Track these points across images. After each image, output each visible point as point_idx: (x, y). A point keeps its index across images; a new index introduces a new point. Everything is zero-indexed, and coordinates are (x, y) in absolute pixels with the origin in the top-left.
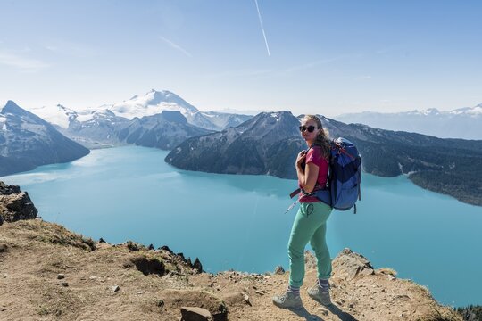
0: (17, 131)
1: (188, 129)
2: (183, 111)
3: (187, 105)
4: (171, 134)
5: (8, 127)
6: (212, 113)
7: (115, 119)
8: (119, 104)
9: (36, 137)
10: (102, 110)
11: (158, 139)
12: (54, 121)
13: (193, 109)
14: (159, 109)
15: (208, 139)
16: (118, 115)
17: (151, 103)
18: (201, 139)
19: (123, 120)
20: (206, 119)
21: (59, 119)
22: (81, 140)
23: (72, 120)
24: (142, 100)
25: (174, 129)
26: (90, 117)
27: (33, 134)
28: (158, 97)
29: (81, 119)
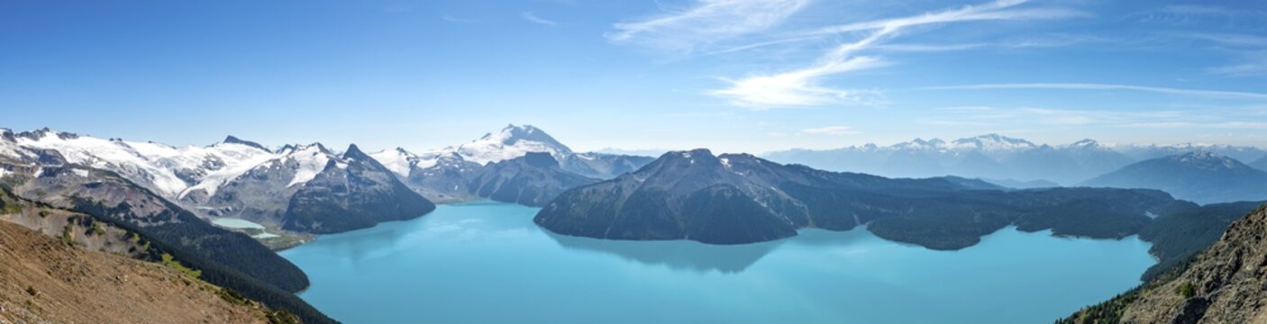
0: (358, 180)
1: (561, 177)
2: (553, 153)
3: (556, 144)
4: (539, 184)
5: (350, 175)
6: (591, 154)
7: (464, 164)
8: (468, 145)
9: (377, 187)
10: (448, 154)
11: (520, 192)
12: (394, 168)
13: (565, 149)
14: (520, 149)
15: (594, 192)
16: (466, 158)
17: (509, 142)
18: (585, 191)
19: (475, 166)
20: (584, 162)
21: (399, 167)
22: (426, 193)
23: (413, 167)
24: (497, 139)
25: (542, 177)
26: (433, 162)
27: (374, 183)
28: (516, 135)
29: (423, 164)
